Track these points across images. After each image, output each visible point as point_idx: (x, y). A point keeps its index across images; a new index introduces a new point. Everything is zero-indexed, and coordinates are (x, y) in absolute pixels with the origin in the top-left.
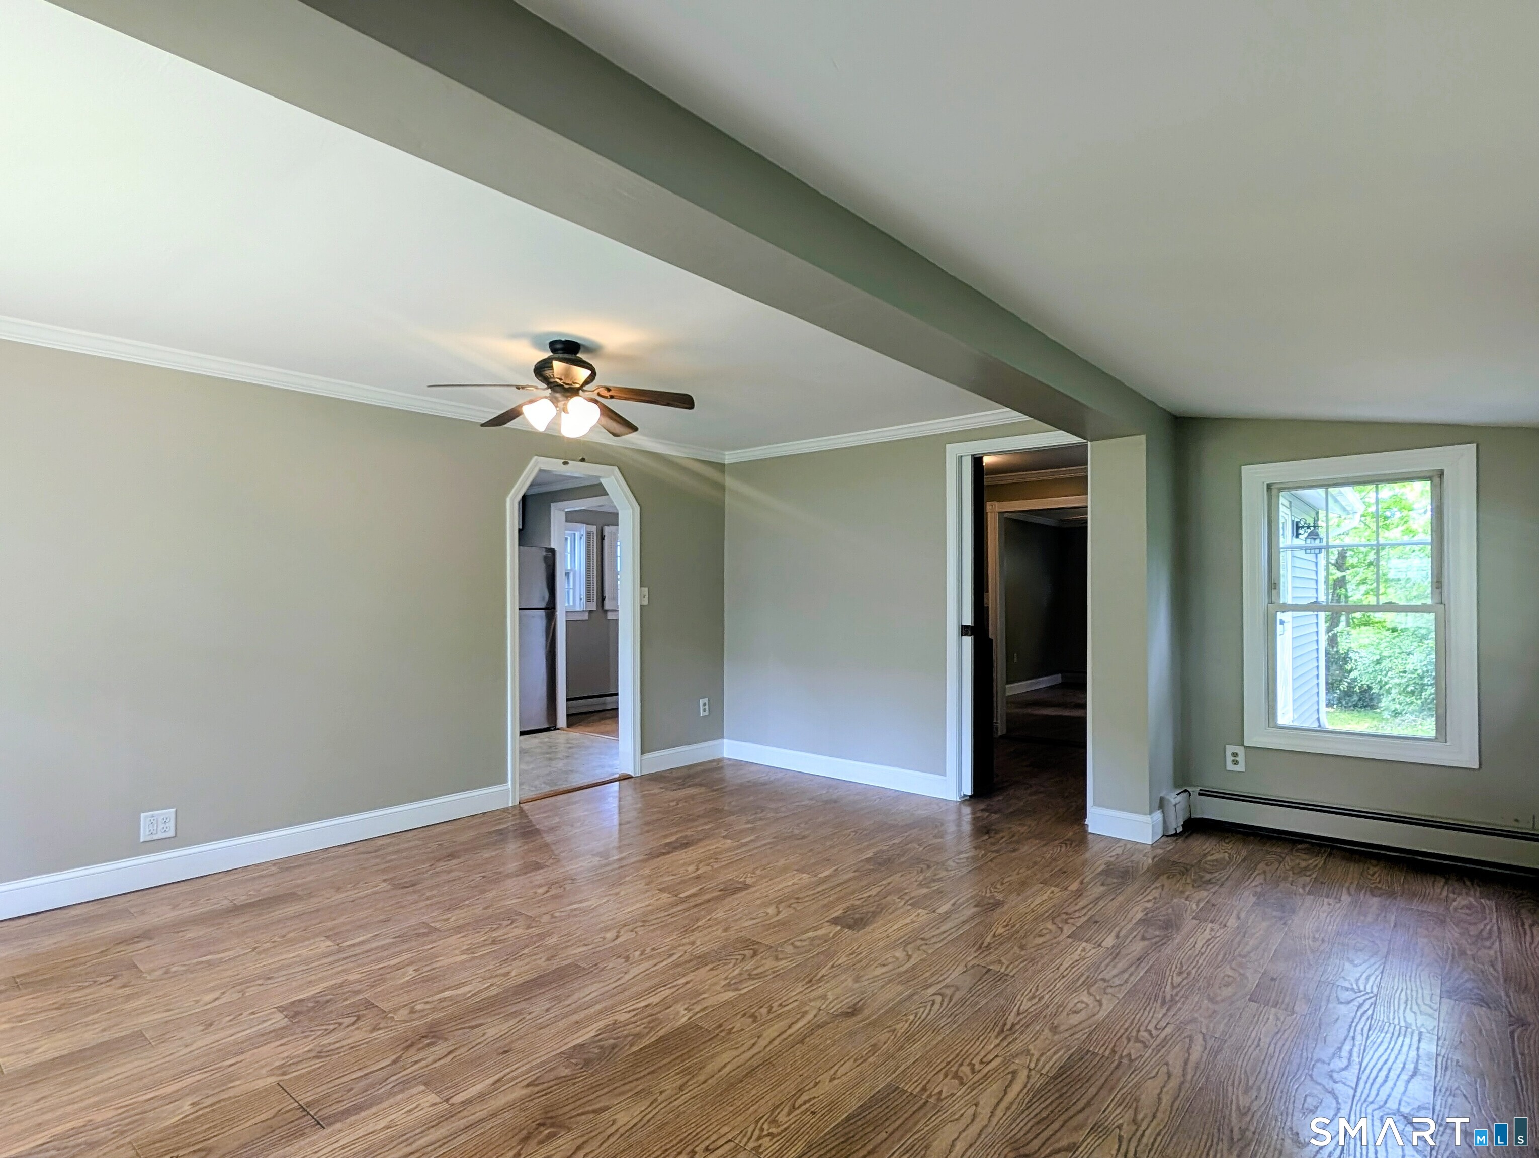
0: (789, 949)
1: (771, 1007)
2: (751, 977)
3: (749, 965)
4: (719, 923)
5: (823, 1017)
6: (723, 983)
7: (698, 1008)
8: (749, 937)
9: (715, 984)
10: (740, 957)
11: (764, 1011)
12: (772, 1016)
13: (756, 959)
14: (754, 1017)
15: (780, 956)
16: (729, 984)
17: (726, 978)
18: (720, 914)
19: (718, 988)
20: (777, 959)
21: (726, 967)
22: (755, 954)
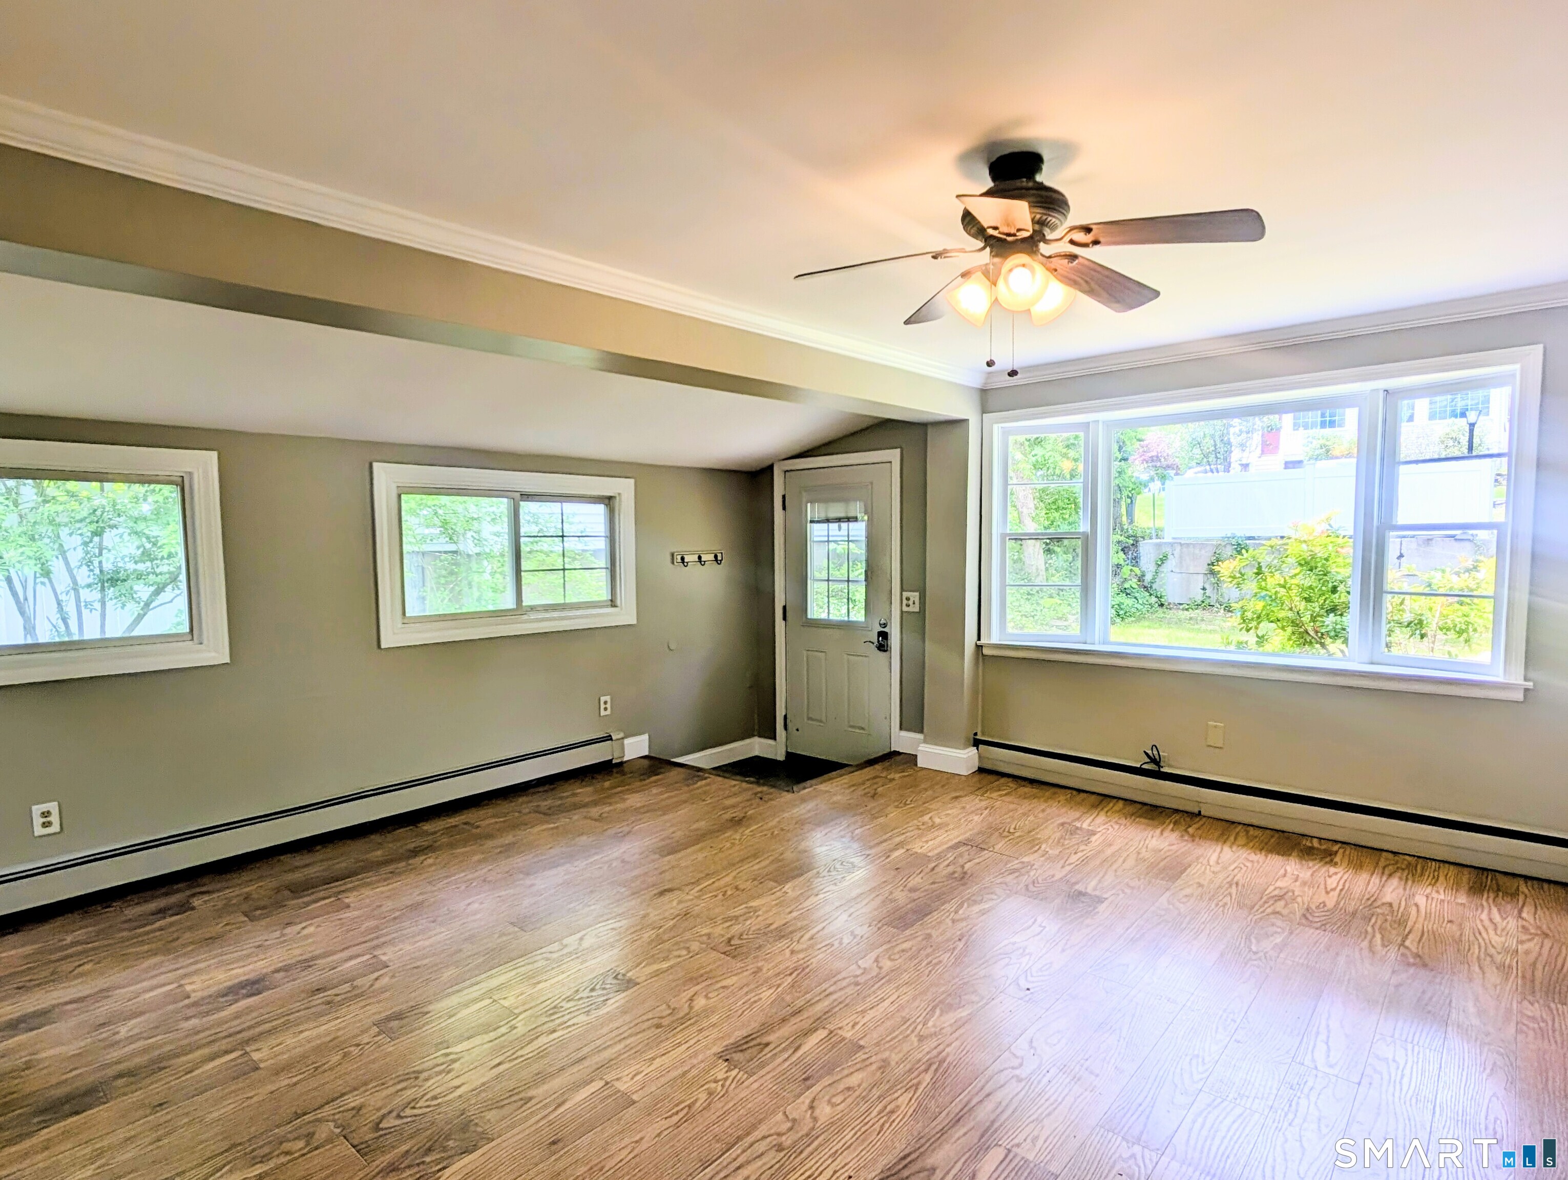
0: (695, 946)
1: (723, 895)
2: (736, 918)
3: (736, 929)
4: (766, 981)
5: (687, 889)
6: (760, 913)
7: (778, 894)
8: (734, 961)
9: (767, 911)
10: (745, 936)
11: (729, 893)
12: (724, 889)
13: (729, 936)
14: (737, 888)
15: (705, 938)
16: (755, 911)
17: (758, 916)
18: (767, 995)
19: (764, 909)
20: (709, 935)
21: (758, 927)
22: (730, 940)
